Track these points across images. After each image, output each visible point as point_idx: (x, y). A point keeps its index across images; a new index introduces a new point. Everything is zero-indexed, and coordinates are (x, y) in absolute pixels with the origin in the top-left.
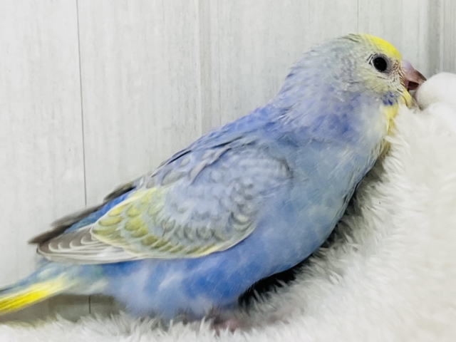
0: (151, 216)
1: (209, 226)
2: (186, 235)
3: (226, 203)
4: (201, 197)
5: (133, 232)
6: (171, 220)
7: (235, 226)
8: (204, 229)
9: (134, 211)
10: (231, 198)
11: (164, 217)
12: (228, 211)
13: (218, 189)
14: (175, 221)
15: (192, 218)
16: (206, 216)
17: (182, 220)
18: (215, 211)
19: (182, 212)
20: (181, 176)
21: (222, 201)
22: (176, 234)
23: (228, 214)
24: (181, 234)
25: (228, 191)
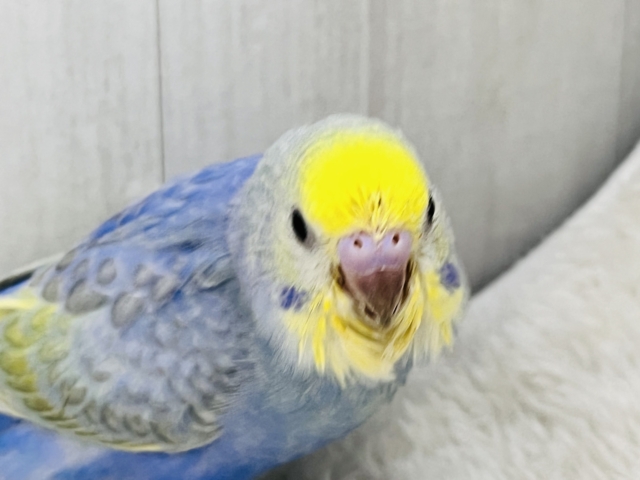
0: (45, 362)
1: (146, 415)
2: (104, 420)
3: (181, 387)
4: (136, 362)
5: (12, 378)
6: (79, 385)
7: (196, 427)
8: (137, 419)
9: (17, 334)
10: (190, 382)
11: (66, 375)
12: (183, 401)
13: (165, 359)
14: (84, 391)
15: (117, 396)
16: (143, 399)
17: (100, 392)
18: (158, 394)
19: (100, 378)
20: (101, 302)
21: (174, 383)
22: (85, 411)
23: (183, 408)
24: (95, 416)
25: (187, 367)
